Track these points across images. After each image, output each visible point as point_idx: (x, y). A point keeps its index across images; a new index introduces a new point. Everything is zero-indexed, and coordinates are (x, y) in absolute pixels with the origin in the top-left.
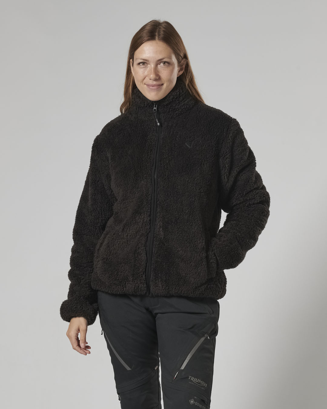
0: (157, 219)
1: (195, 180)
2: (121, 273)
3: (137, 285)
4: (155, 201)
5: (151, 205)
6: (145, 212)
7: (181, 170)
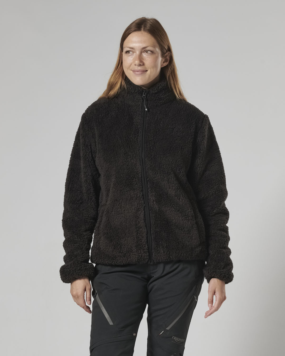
0: (149, 194)
1: (177, 161)
2: (124, 246)
3: (140, 255)
4: (145, 179)
5: (142, 182)
6: (138, 188)
7: (166, 151)
